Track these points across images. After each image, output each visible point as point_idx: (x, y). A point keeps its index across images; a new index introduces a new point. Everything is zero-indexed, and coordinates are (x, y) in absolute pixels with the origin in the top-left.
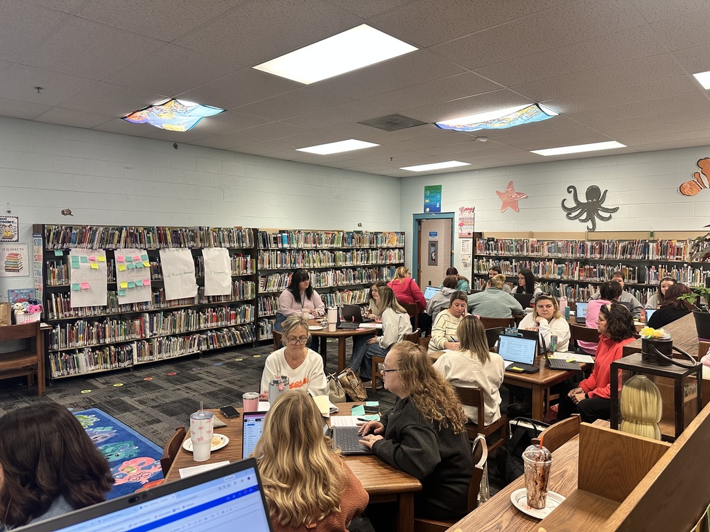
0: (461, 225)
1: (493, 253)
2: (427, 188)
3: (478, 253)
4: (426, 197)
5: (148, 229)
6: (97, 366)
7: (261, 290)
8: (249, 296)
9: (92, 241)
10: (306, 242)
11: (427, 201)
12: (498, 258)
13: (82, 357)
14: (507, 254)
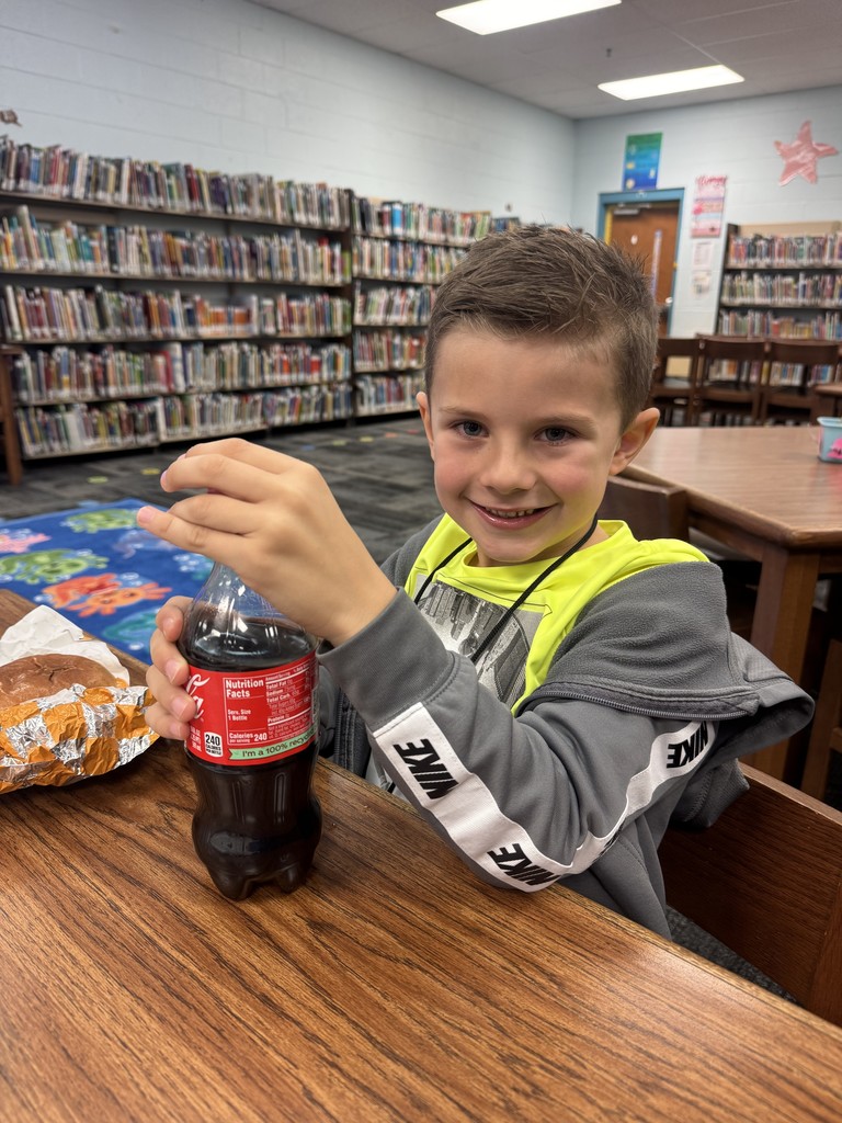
0: (698, 211)
1: (763, 263)
2: (632, 140)
3: (733, 263)
4: (629, 158)
5: (170, 170)
7: (358, 318)
8: (339, 328)
10: (430, 226)
11: (631, 166)
12: (770, 272)
13: (72, 420)
14: (790, 263)
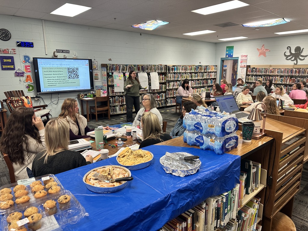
0: (241, 62)
1: (255, 74)
2: (227, 47)
3: (248, 73)
4: (227, 51)
5: (135, 66)
6: (121, 112)
7: (167, 88)
8: (164, 90)
9: (119, 70)
10: (182, 70)
11: (227, 52)
12: (256, 76)
13: (117, 108)
14: (260, 74)
